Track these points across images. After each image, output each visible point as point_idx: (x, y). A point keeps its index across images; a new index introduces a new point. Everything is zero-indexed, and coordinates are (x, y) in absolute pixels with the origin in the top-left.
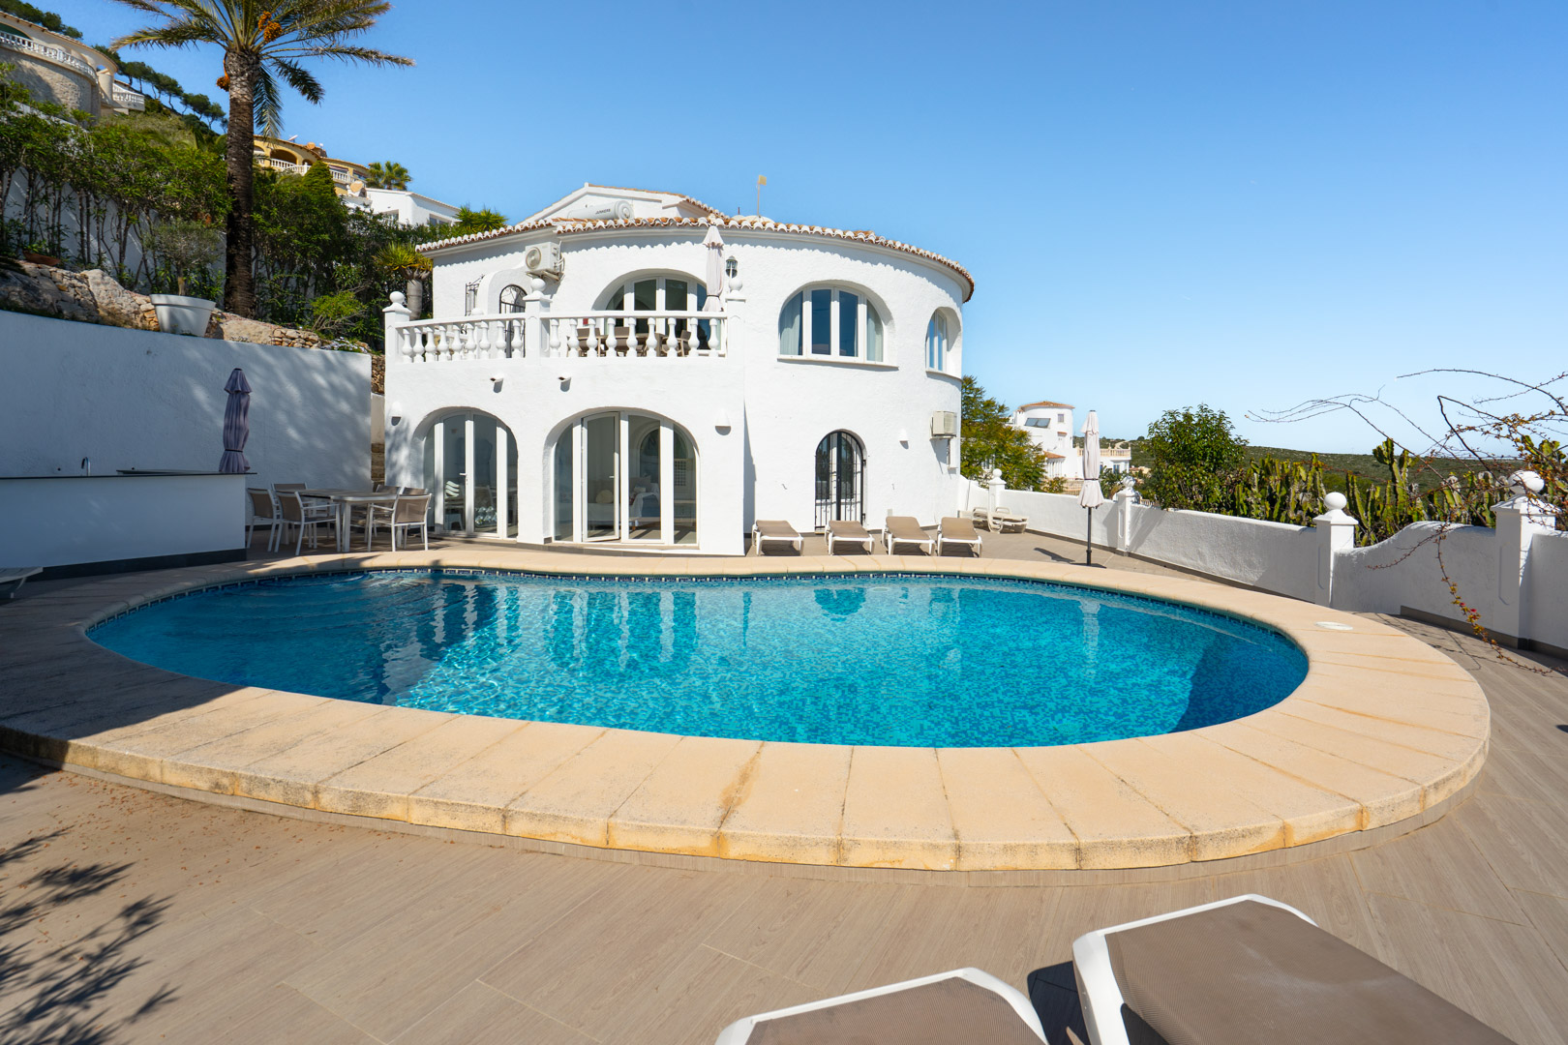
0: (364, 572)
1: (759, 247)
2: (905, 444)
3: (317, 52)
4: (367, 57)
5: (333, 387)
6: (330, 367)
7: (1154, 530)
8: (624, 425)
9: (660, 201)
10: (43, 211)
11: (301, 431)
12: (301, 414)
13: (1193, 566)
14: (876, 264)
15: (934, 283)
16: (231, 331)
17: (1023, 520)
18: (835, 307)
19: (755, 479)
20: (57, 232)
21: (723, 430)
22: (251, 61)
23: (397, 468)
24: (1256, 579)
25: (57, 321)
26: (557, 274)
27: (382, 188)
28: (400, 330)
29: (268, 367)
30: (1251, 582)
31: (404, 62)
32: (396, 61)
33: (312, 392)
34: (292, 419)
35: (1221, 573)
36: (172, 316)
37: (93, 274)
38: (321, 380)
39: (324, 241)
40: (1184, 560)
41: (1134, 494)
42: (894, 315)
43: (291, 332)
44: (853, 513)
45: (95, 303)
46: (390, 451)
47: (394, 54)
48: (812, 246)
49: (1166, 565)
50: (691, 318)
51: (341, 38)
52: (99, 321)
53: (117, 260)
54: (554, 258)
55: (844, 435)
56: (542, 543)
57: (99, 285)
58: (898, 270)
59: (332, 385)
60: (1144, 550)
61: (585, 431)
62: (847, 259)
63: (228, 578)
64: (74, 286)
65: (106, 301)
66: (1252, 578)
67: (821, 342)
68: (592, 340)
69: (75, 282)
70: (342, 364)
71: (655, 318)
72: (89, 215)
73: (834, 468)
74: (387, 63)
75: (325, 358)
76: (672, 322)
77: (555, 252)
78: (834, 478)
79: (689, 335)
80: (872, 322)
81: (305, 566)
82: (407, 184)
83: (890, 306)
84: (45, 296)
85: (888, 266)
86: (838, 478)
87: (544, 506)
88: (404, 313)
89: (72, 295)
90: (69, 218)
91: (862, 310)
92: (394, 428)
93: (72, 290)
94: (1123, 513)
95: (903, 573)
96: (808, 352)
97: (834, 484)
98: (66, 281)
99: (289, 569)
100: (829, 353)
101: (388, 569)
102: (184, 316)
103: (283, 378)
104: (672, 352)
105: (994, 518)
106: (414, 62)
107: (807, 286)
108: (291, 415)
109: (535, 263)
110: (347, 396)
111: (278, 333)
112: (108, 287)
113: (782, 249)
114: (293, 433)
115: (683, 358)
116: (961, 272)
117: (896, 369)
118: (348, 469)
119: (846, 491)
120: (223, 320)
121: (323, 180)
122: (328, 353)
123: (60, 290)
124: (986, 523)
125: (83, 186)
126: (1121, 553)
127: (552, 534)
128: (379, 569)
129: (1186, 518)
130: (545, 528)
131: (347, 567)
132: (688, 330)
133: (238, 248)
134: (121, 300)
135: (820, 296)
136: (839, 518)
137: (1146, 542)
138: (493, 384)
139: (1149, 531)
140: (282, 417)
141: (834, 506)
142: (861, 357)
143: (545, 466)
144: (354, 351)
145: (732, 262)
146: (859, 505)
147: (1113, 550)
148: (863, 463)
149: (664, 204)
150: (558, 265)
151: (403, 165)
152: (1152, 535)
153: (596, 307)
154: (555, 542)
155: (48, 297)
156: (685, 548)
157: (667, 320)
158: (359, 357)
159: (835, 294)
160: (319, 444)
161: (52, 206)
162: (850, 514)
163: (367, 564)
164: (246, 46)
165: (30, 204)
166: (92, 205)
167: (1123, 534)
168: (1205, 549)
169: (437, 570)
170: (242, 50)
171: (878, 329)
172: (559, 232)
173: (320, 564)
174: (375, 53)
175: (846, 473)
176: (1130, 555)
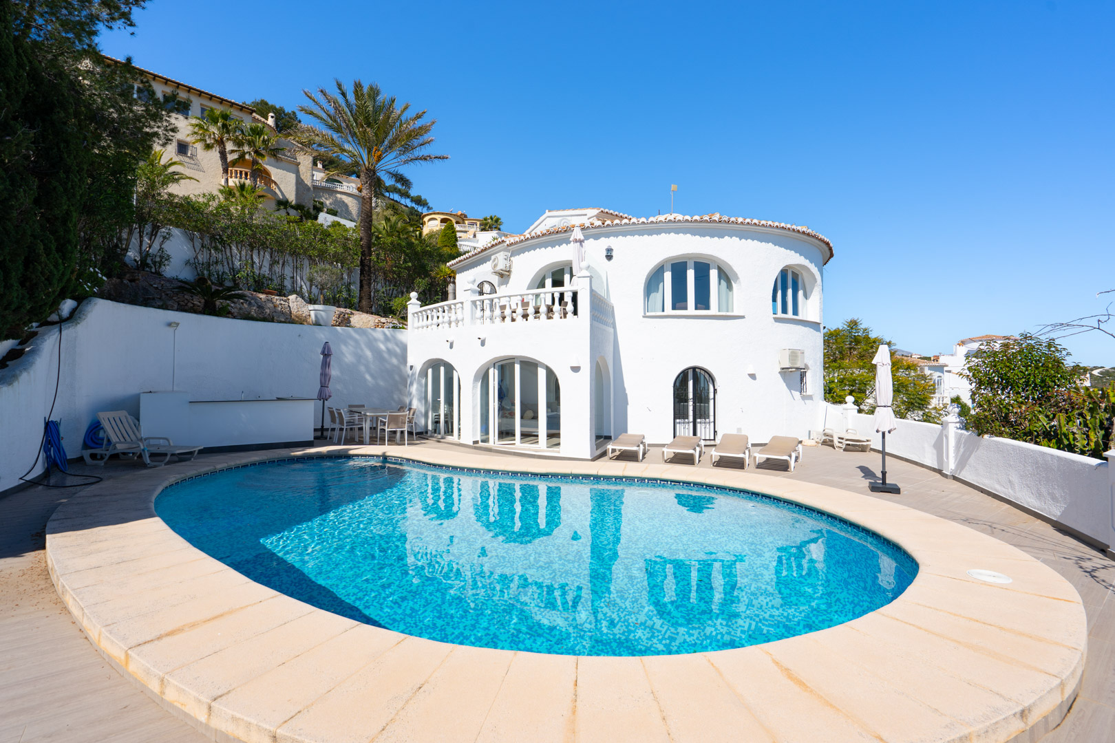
0: (349, 457)
1: (628, 237)
2: (753, 376)
3: (406, 162)
4: (426, 159)
5: (389, 350)
6: (387, 339)
7: (973, 456)
8: (517, 367)
9: (586, 215)
10: (277, 268)
11: (372, 375)
12: (372, 366)
13: (1005, 494)
14: (723, 238)
15: (781, 246)
16: (355, 321)
17: (868, 441)
18: (691, 274)
19: (627, 404)
20: (282, 277)
21: (576, 369)
22: (370, 175)
23: (412, 396)
24: (1059, 514)
25: (272, 323)
26: (509, 271)
27: (488, 231)
28: (413, 314)
29: (356, 341)
30: (1055, 516)
31: (444, 158)
32: (440, 158)
33: (378, 354)
34: (368, 370)
35: (1028, 503)
36: (316, 316)
37: (292, 297)
38: (382, 347)
39: (409, 266)
40: (998, 487)
41: (958, 420)
42: (740, 275)
43: (383, 320)
44: (708, 430)
45: (291, 312)
46: (409, 386)
47: (438, 154)
48: (668, 231)
49: (983, 491)
50: (567, 291)
51: (417, 152)
52: (292, 322)
53: (309, 289)
54: (505, 262)
55: (697, 370)
56: (471, 444)
57: (295, 303)
58: (743, 240)
59: (388, 349)
60: (965, 475)
61: (496, 372)
62: (698, 237)
63: (280, 456)
64: (281, 304)
65: (296, 311)
66: (1055, 512)
67: (679, 300)
68: (507, 312)
69: (282, 302)
70: (394, 337)
71: (545, 293)
72: (297, 268)
73: (691, 395)
74: (436, 160)
75: (384, 334)
76: (557, 296)
77: (506, 257)
78: (691, 403)
79: (566, 304)
80: (724, 283)
81: (320, 452)
82: (501, 227)
83: (735, 269)
84: (266, 310)
85: (734, 238)
86: (693, 403)
87: (473, 420)
88: (417, 304)
89: (280, 309)
90: (288, 271)
91: (714, 274)
92: (411, 372)
93: (280, 306)
94: (947, 438)
95: (661, 480)
96: (669, 309)
97: (691, 408)
98: (278, 302)
99: (312, 453)
100: (686, 308)
101: (362, 456)
102: (321, 316)
103: (363, 346)
104: (556, 316)
105: (839, 438)
106: (449, 156)
107: (667, 261)
108: (367, 367)
109: (495, 266)
110: (396, 355)
111: (377, 321)
112: (298, 303)
113: (646, 236)
114: (368, 377)
115: (563, 319)
116: (814, 237)
117: (743, 317)
118: (395, 397)
119: (701, 413)
120: (352, 316)
121: (451, 232)
122: (386, 330)
123: (275, 307)
124: (832, 441)
125: (294, 254)
126: (945, 476)
127: (479, 438)
128: (357, 456)
129: (1000, 448)
130: (474, 435)
131: (341, 453)
132: (565, 300)
133: (364, 276)
134: (303, 309)
135: (679, 268)
136: (695, 434)
137: (967, 467)
138: (449, 344)
139: (969, 456)
140: (362, 368)
141: (691, 425)
142: (714, 310)
143: (474, 395)
144: (400, 328)
145: (609, 250)
146: (712, 424)
147: (940, 472)
148: (715, 391)
149: (589, 216)
150: (508, 265)
151: (498, 216)
152: (972, 460)
153: (528, 289)
154: (481, 444)
155: (268, 311)
156: (553, 451)
157: (553, 295)
158: (402, 332)
159: (691, 264)
160: (381, 383)
161: (281, 265)
162: (704, 431)
163: (351, 452)
164: (368, 167)
165: (271, 266)
166: (299, 262)
167: (947, 458)
168: (1015, 479)
169: (385, 458)
170: (367, 170)
171: (730, 287)
172: (508, 245)
173: (328, 451)
174: (429, 156)
175: (702, 398)
176: (955, 478)
